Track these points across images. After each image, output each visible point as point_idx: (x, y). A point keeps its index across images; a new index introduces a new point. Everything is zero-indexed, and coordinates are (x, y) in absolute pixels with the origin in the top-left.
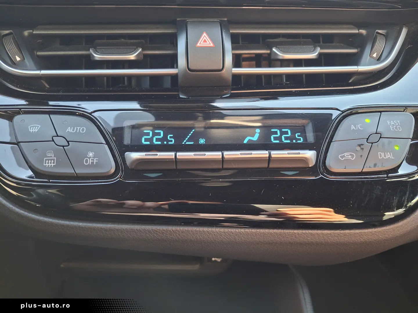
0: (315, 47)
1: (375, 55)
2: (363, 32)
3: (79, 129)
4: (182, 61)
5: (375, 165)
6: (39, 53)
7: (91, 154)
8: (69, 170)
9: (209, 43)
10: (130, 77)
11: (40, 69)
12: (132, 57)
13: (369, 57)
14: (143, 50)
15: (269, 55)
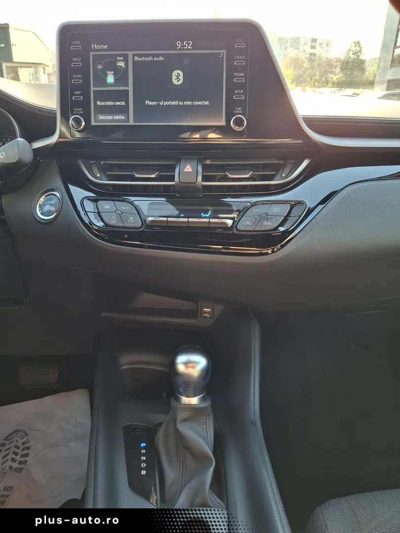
0: (250, 171)
1: (284, 175)
2: (282, 162)
3: (127, 208)
4: (177, 179)
5: (261, 227)
6: (108, 173)
7: (131, 218)
8: (122, 225)
9: (190, 170)
10: (153, 186)
11: (110, 181)
12: (153, 176)
13: (280, 176)
14: (159, 173)
15: (225, 175)
